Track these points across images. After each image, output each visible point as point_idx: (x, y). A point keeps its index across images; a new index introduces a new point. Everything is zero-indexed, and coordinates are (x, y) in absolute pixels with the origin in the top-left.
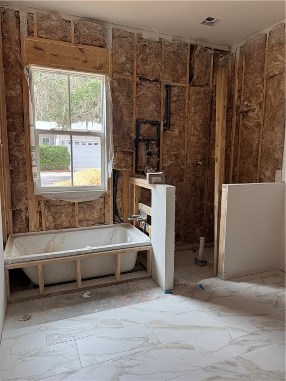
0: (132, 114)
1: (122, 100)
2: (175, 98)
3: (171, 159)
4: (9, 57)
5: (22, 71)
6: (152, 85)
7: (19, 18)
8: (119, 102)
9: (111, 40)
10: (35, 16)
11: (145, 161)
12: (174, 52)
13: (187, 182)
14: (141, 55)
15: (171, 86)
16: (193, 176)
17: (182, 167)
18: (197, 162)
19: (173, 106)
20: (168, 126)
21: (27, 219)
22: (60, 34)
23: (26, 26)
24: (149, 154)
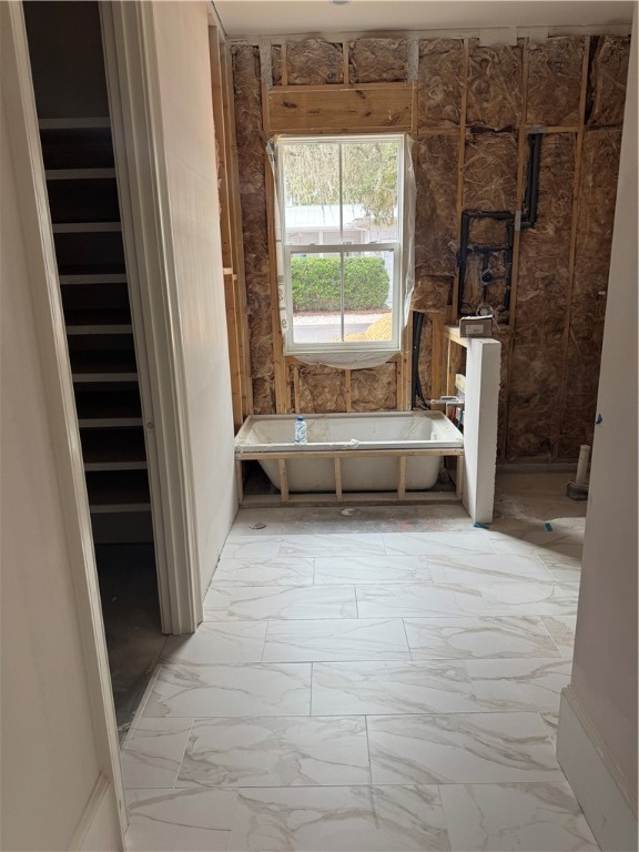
0: (454, 203)
1: (435, 176)
2: (549, 160)
3: (535, 287)
4: (245, 129)
5: (264, 150)
6: (498, 140)
7: (259, 57)
8: (429, 182)
9: (416, 63)
10: (284, 49)
11: (477, 292)
12: (549, 63)
13: (572, 332)
14: (477, 83)
15: (541, 135)
16: (585, 320)
17: (561, 302)
18: (596, 291)
19: (544, 176)
20: (531, 218)
21: (273, 393)
22: (324, 72)
23: (270, 68)
24: (488, 278)
